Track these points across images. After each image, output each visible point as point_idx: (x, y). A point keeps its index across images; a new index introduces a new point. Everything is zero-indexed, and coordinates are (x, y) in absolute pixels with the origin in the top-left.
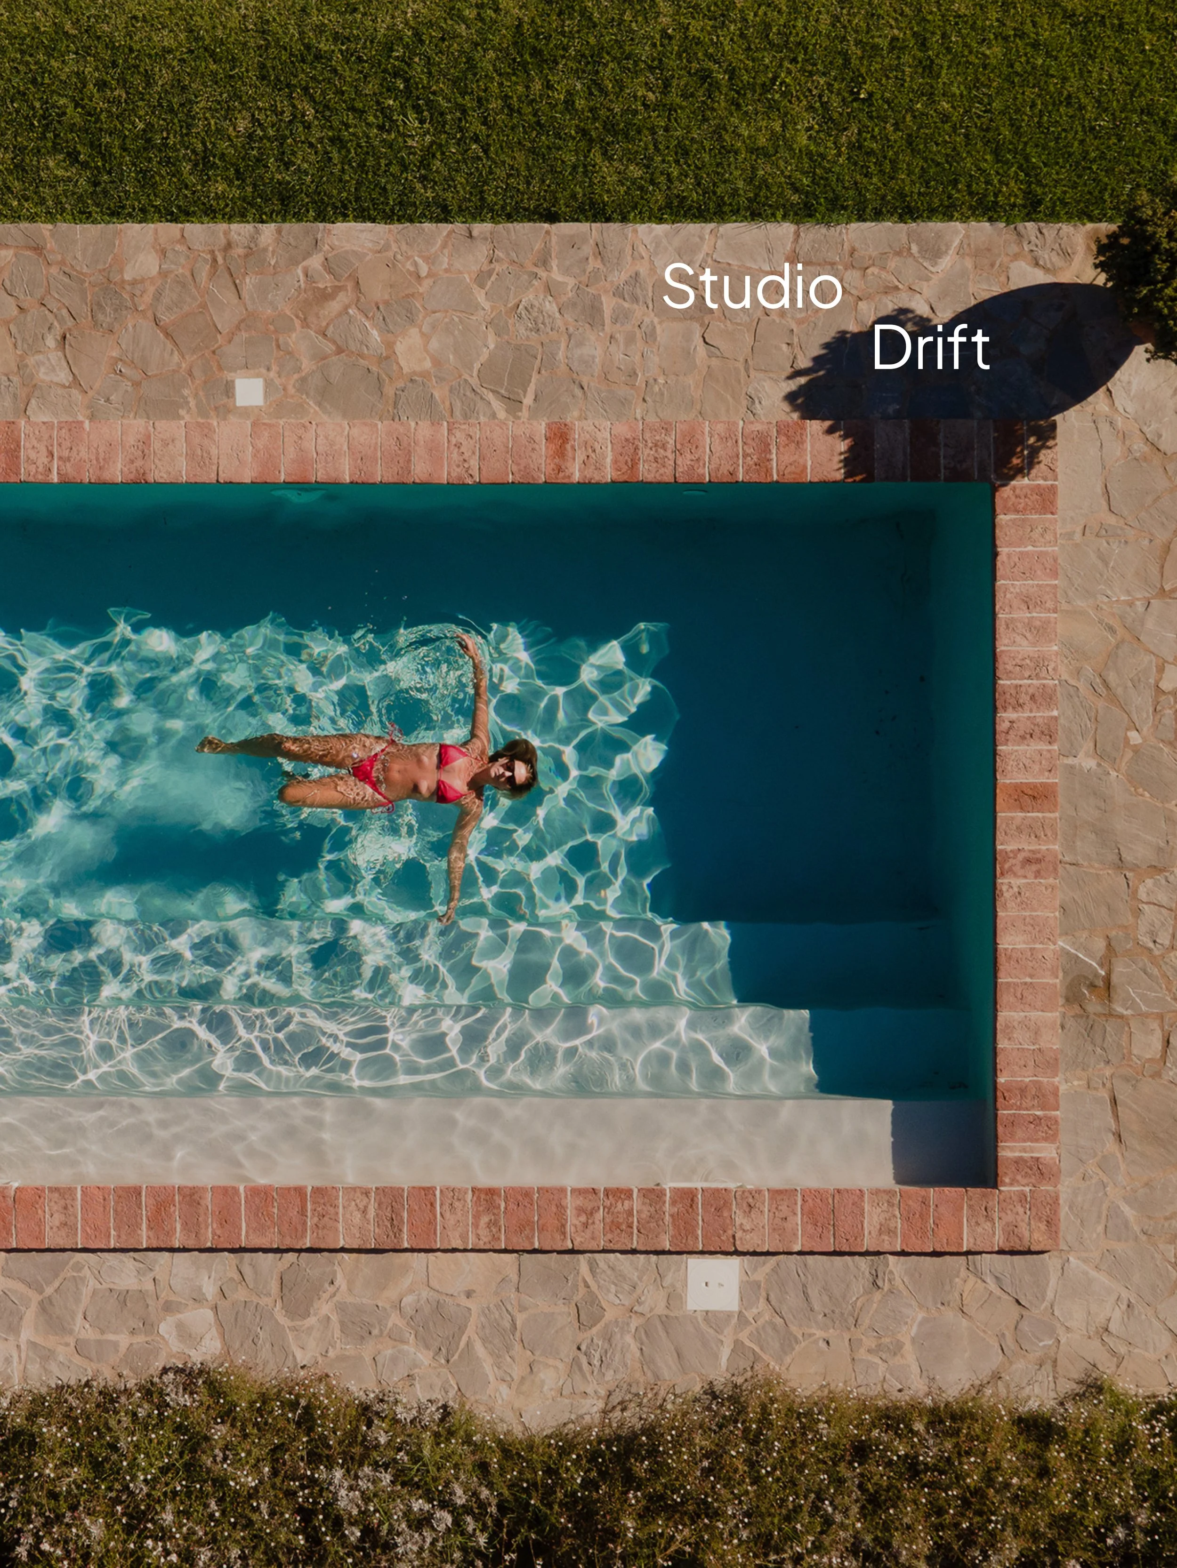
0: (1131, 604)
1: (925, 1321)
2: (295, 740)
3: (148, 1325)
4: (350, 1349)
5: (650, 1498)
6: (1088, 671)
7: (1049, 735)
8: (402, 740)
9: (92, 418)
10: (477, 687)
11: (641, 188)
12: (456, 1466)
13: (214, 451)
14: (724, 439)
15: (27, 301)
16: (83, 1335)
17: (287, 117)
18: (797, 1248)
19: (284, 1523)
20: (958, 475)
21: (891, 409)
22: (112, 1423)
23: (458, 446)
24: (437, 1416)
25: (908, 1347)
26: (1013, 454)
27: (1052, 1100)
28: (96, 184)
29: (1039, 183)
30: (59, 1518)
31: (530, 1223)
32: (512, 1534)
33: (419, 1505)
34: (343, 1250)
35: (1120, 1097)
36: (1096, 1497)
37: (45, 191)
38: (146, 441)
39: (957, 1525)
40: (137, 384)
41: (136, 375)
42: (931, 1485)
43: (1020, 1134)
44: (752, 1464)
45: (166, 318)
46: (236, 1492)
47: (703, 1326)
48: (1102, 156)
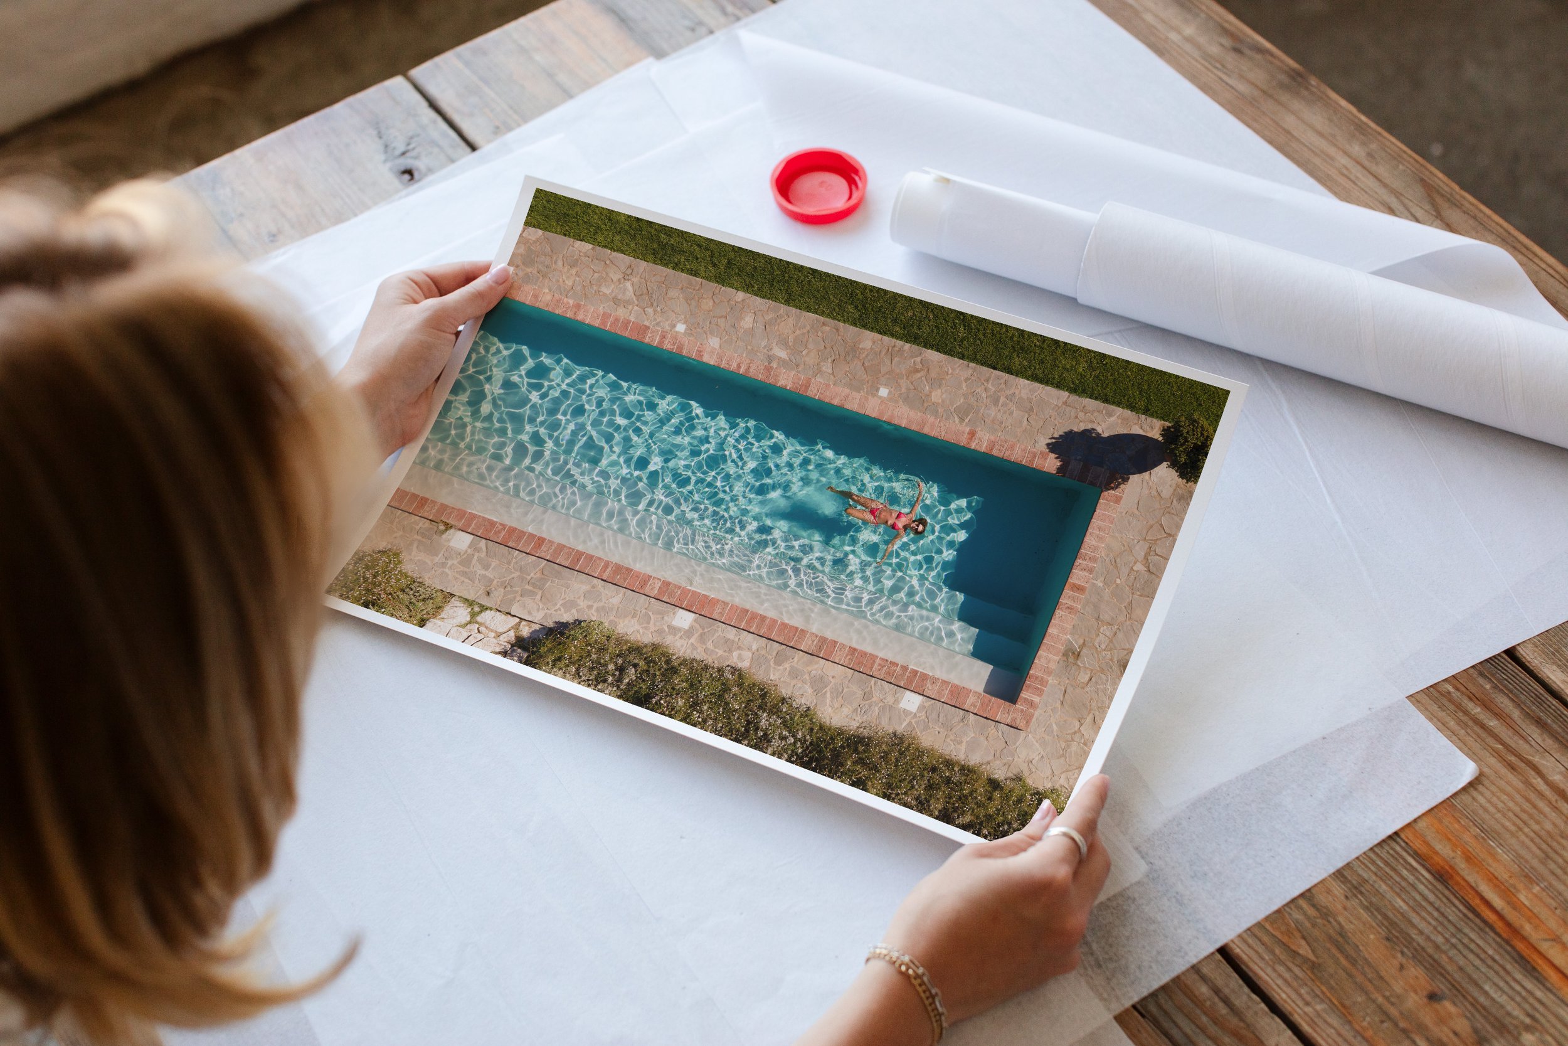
0: (1133, 540)
1: (973, 737)
2: (857, 496)
3: (730, 651)
4: (788, 680)
5: (860, 758)
6: (1111, 555)
7: (1091, 571)
8: (889, 507)
9: (834, 385)
10: (918, 499)
11: (1025, 368)
12: (803, 726)
13: (867, 405)
14: (1023, 450)
15: (828, 346)
16: (709, 647)
17: (924, 316)
18: (943, 700)
19: (740, 723)
20: (1092, 484)
21: (1078, 458)
22: (703, 675)
23: (940, 427)
24: (805, 709)
25: (964, 743)
26: (1112, 483)
27: (1045, 684)
28: (861, 317)
29: (1151, 405)
30: (671, 695)
31: (862, 662)
32: (810, 752)
33: (785, 733)
34: (801, 650)
35: (1068, 691)
36: (1003, 813)
37: (845, 314)
38: (847, 396)
39: (954, 804)
40: (851, 380)
41: (852, 377)
42: (952, 789)
43: (1030, 691)
44: (897, 760)
45: (866, 364)
46: (730, 708)
47: (902, 713)
48: (1174, 403)
